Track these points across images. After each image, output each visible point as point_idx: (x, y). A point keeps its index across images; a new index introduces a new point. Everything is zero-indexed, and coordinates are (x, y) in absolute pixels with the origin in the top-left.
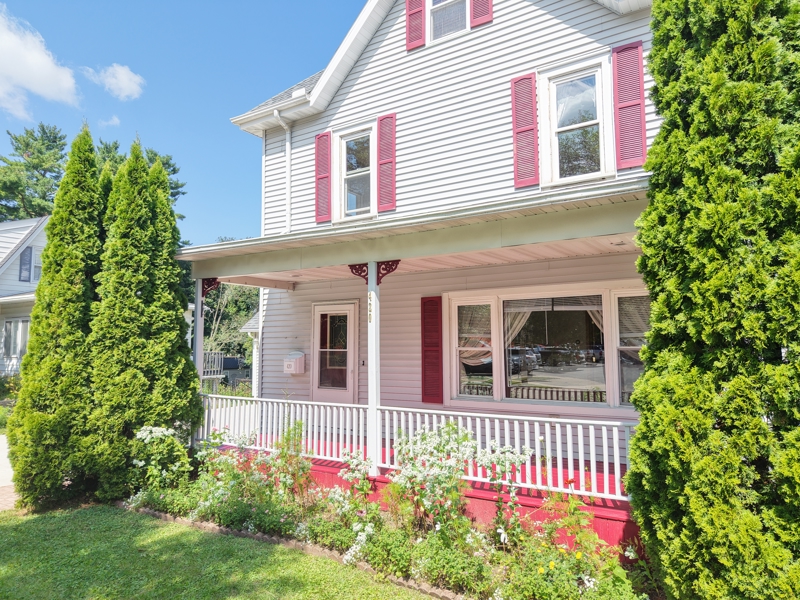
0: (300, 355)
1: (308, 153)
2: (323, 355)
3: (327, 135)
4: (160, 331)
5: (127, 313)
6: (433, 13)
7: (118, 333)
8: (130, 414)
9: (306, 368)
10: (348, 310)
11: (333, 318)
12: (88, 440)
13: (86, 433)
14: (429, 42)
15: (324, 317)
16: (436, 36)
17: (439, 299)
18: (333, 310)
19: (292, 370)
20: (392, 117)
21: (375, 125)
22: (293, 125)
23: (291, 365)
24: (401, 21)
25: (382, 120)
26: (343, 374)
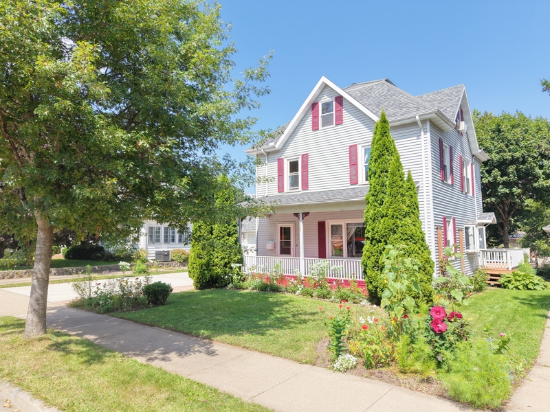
0: (272, 242)
1: (275, 165)
2: (281, 242)
3: (282, 159)
4: (232, 234)
5: (224, 229)
6: (322, 117)
7: (221, 235)
8: (226, 260)
9: (275, 247)
10: (291, 225)
11: (285, 228)
12: (214, 268)
13: (213, 266)
14: (320, 128)
15: (281, 228)
16: (323, 126)
17: (325, 222)
18: (285, 225)
19: (270, 248)
20: (307, 155)
21: (300, 157)
22: (268, 154)
23: (269, 246)
24: (310, 118)
25: (303, 155)
26: (289, 249)
